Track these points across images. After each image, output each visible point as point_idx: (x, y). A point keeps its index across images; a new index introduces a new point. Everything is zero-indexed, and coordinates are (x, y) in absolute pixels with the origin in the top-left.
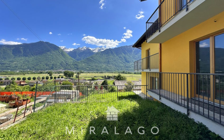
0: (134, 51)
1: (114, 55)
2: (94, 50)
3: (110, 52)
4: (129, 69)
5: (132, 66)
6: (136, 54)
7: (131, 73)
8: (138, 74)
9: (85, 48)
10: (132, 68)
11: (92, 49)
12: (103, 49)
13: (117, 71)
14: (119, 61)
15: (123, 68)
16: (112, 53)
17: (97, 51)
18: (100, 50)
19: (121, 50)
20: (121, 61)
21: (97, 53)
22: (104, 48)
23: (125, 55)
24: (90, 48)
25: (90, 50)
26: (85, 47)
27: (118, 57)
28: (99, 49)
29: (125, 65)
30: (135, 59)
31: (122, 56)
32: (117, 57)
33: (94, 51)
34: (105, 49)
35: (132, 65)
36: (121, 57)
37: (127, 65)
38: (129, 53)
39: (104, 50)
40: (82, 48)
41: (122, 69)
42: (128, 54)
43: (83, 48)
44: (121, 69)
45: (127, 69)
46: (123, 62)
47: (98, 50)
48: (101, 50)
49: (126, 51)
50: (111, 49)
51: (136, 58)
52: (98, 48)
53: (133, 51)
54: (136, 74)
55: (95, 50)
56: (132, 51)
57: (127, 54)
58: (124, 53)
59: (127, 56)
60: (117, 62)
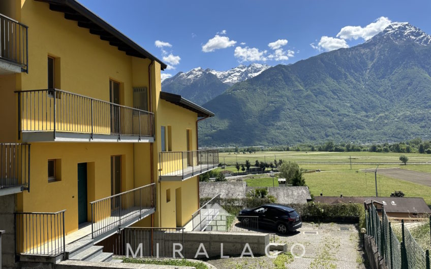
0: (372, 67)
1: (297, 86)
2: (226, 77)
3: (280, 77)
4: (355, 133)
5: (368, 123)
6: (383, 77)
7: (359, 150)
8: (386, 151)
9: (197, 72)
10: (368, 131)
11: (219, 74)
12: (256, 71)
13: (309, 142)
14: (316, 105)
15: (329, 130)
16: (287, 79)
17: (235, 78)
18: (246, 73)
19: (323, 65)
20: (322, 108)
21: (237, 86)
22: (259, 66)
23: (339, 83)
24: (214, 73)
25: (215, 76)
26: (199, 71)
27: (309, 92)
28: (243, 70)
29: (341, 121)
30: (379, 93)
31: (325, 88)
32: (305, 94)
33: (228, 81)
34: (263, 70)
35: (367, 116)
36: (322, 93)
37: (345, 119)
38: (351, 74)
39: (260, 73)
40: (188, 75)
41: (327, 136)
42: (350, 78)
43: (191, 73)
44: (323, 133)
45: (348, 132)
46: (330, 108)
47: (241, 76)
48: (249, 75)
49: (340, 68)
50: (284, 66)
51: (381, 89)
52: (238, 70)
53: (370, 64)
54: (379, 151)
55: (230, 75)
57: (346, 78)
58: (333, 77)
59: (344, 85)
60: (307, 112)
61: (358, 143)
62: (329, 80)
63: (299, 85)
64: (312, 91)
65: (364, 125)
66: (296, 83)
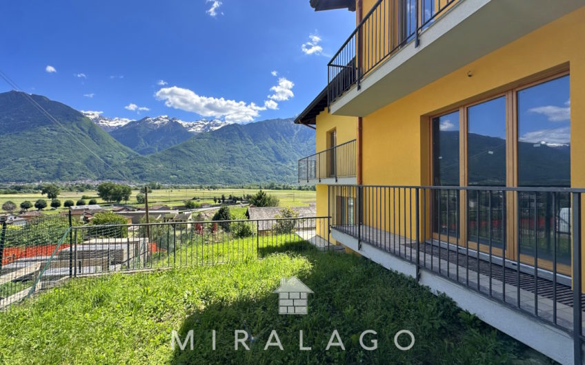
0: (298, 134)
1: (247, 141)
2: (190, 127)
3: (236, 133)
4: (285, 177)
5: (294, 172)
6: (303, 142)
7: (291, 189)
8: (307, 189)
9: (164, 119)
10: (294, 176)
11: (184, 124)
12: (217, 125)
13: (255, 183)
14: (261, 157)
15: (269, 174)
16: (241, 135)
17: (199, 129)
18: (209, 126)
19: (266, 128)
20: (265, 159)
21: (200, 136)
22: (219, 122)
23: (276, 142)
24: (180, 122)
25: (181, 125)
26: (166, 118)
27: (256, 147)
28: (206, 124)
29: (276, 169)
30: (301, 152)
31: (267, 145)
32: (254, 148)
33: (192, 130)
34: (222, 126)
35: (293, 167)
36: (265, 148)
37: (279, 168)
38: (284, 138)
39: (220, 127)
40: (155, 120)
41: (267, 179)
42: (283, 139)
43: (158, 119)
44: (265, 176)
45: (281, 177)
46: (270, 159)
47: (204, 127)
48: (211, 128)
49: (277, 132)
50: (239, 125)
51: (302, 149)
52: (202, 122)
53: (296, 132)
54: (303, 190)
55: (194, 125)
56: (293, 132)
57: (281, 139)
58: (272, 137)
59: (279, 144)
60: (254, 161)
61: (288, 184)
62: (270, 139)
63: (249, 140)
64: (258, 146)
65: (291, 172)
66: (248, 139)
